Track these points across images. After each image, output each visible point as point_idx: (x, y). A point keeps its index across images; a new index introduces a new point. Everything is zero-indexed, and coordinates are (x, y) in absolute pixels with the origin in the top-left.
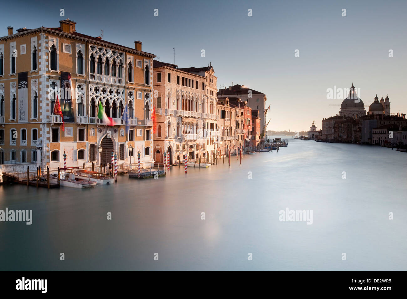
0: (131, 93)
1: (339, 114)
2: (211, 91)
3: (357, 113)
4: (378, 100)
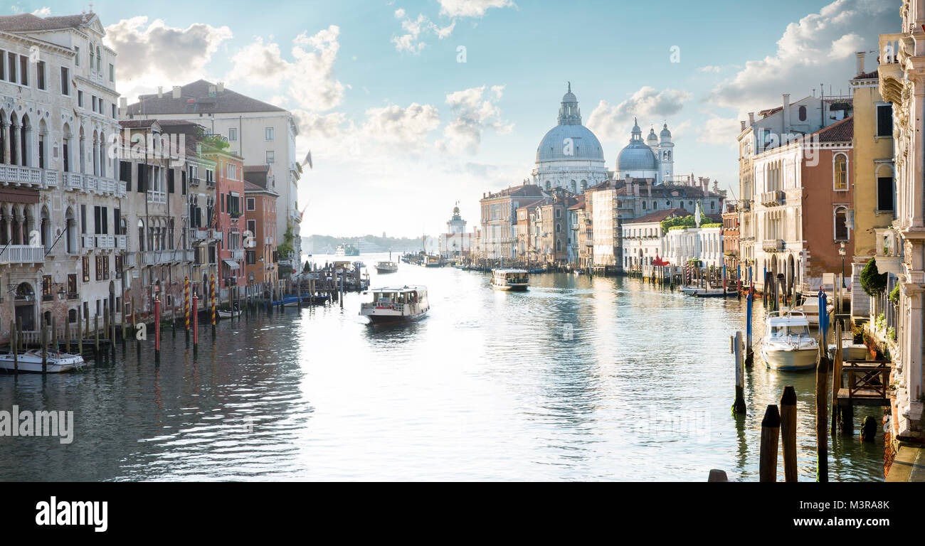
1: (531, 178)
2: (94, 97)
3: (584, 176)
4: (640, 135)
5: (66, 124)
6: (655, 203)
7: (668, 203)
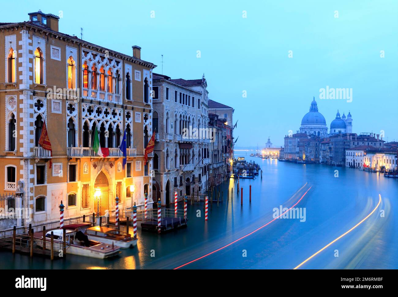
0: (129, 115)
4: (340, 116)
5: (199, 119)
6: (358, 143)
7: (363, 143)
